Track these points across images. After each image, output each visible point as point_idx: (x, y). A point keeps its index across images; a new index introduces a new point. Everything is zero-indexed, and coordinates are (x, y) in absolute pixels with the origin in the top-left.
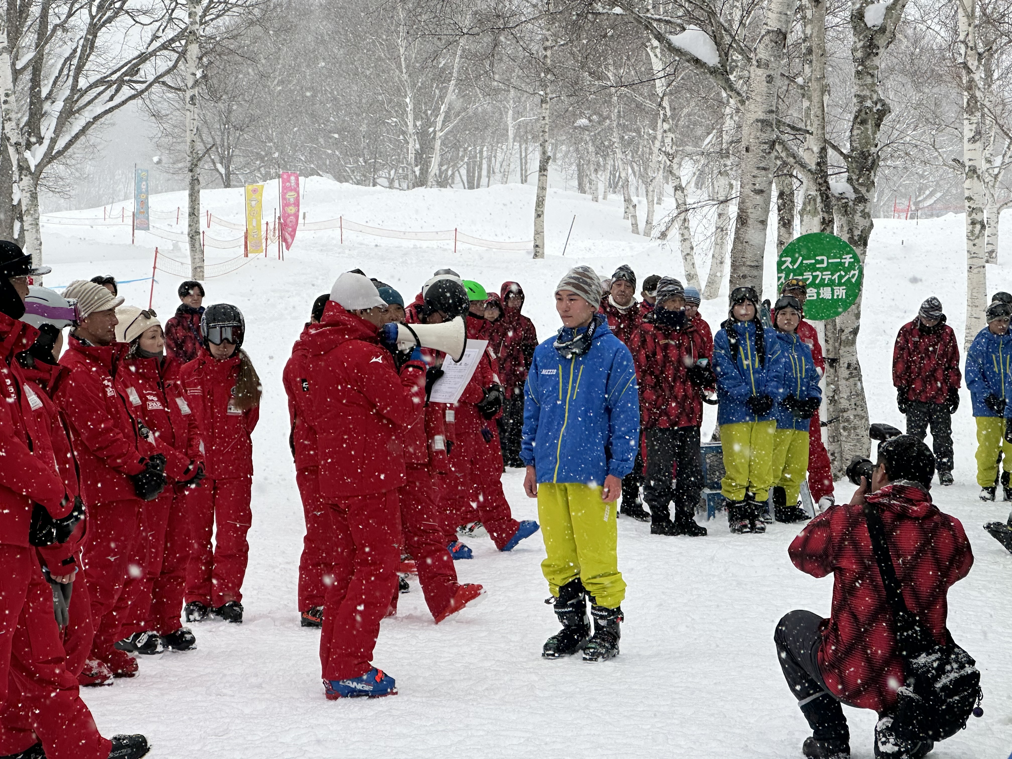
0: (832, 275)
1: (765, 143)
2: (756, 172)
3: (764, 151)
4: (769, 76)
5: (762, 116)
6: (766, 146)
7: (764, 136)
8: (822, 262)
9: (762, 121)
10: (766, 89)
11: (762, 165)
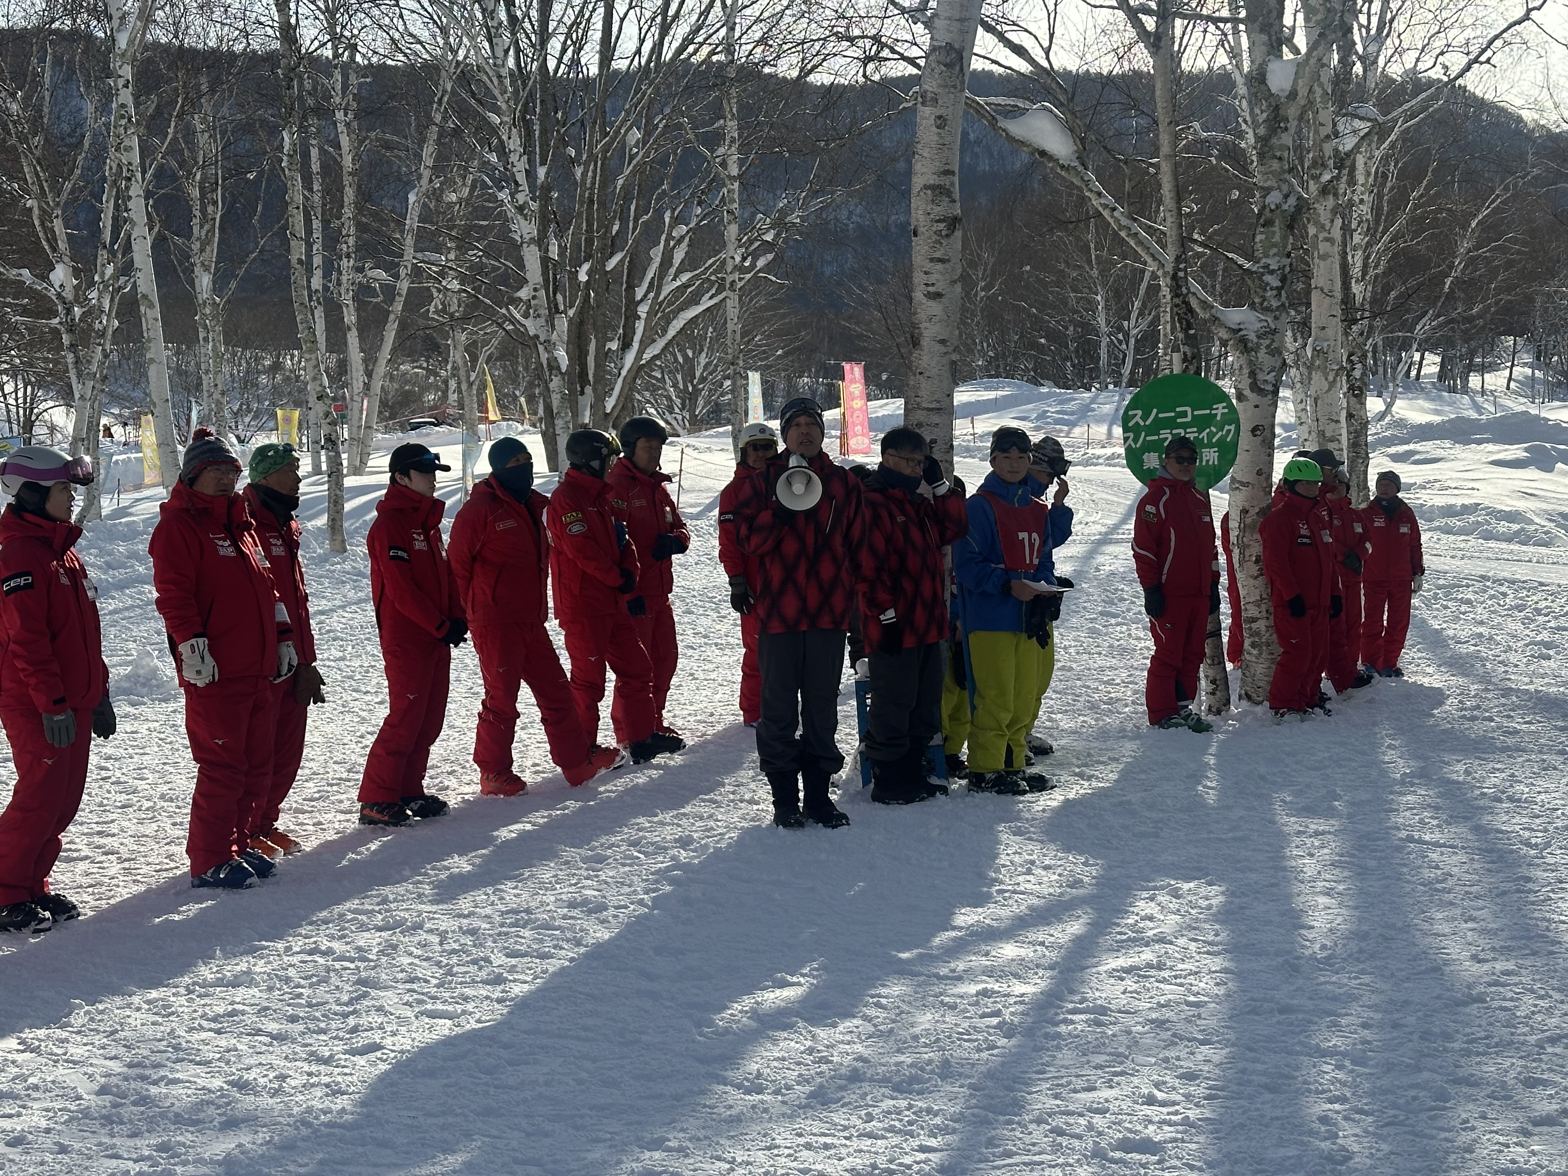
0: (1200, 432)
1: (938, 221)
2: (928, 266)
3: (938, 233)
4: (940, 117)
5: (933, 180)
6: (942, 226)
7: (937, 211)
8: (1184, 414)
9: (932, 187)
10: (936, 138)
11: (938, 255)
